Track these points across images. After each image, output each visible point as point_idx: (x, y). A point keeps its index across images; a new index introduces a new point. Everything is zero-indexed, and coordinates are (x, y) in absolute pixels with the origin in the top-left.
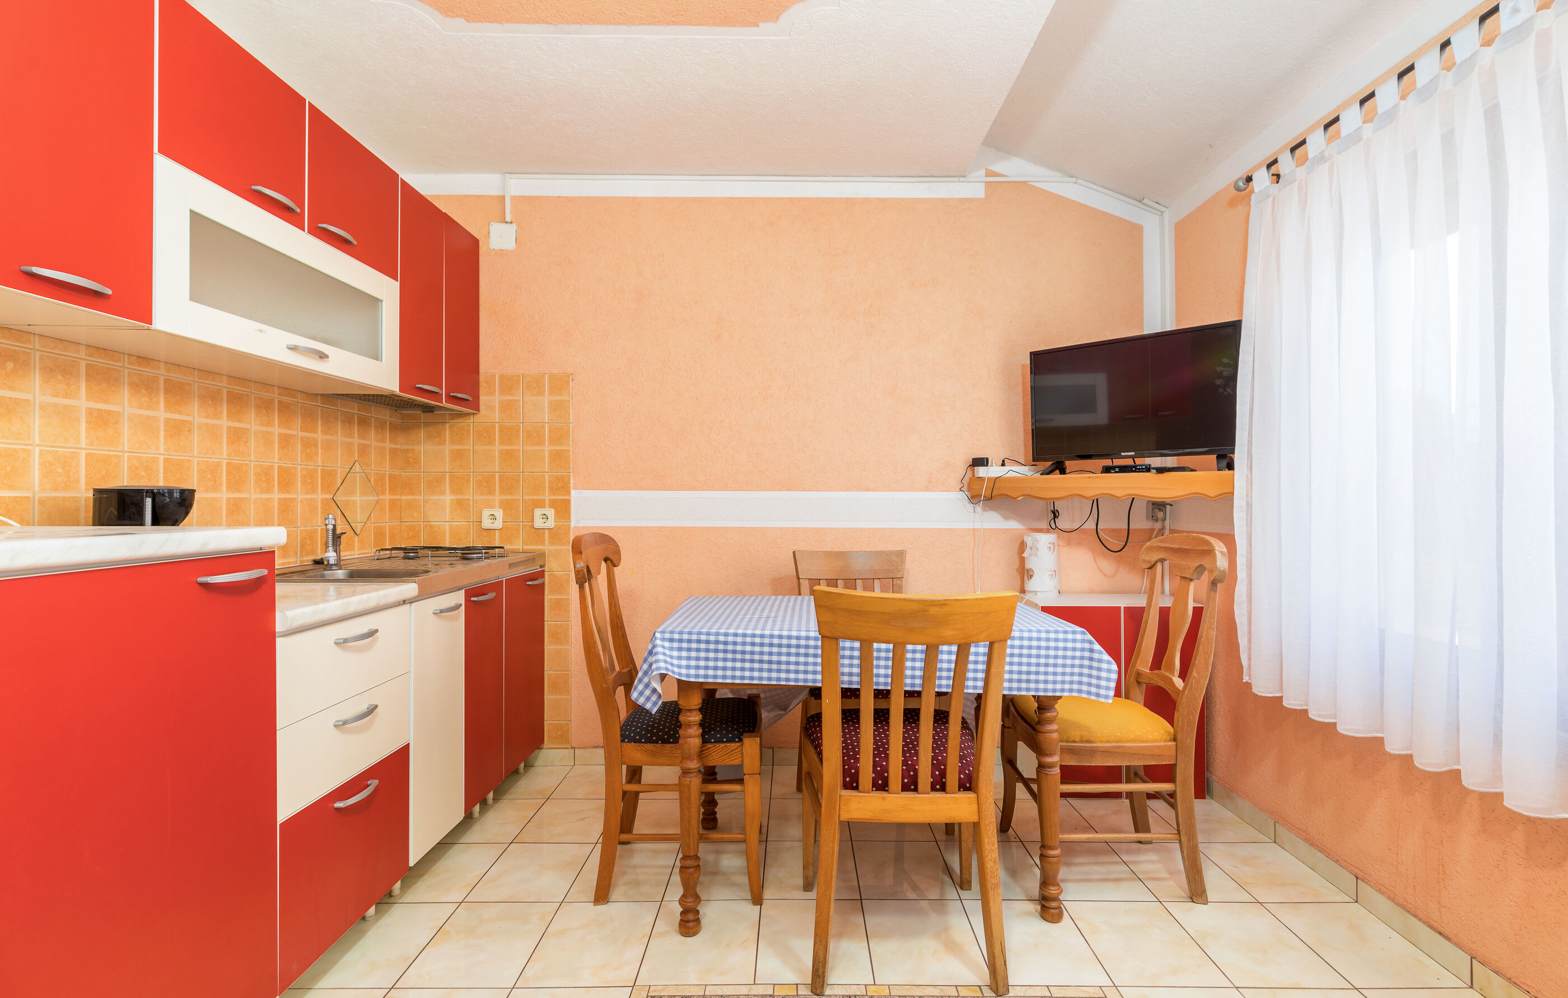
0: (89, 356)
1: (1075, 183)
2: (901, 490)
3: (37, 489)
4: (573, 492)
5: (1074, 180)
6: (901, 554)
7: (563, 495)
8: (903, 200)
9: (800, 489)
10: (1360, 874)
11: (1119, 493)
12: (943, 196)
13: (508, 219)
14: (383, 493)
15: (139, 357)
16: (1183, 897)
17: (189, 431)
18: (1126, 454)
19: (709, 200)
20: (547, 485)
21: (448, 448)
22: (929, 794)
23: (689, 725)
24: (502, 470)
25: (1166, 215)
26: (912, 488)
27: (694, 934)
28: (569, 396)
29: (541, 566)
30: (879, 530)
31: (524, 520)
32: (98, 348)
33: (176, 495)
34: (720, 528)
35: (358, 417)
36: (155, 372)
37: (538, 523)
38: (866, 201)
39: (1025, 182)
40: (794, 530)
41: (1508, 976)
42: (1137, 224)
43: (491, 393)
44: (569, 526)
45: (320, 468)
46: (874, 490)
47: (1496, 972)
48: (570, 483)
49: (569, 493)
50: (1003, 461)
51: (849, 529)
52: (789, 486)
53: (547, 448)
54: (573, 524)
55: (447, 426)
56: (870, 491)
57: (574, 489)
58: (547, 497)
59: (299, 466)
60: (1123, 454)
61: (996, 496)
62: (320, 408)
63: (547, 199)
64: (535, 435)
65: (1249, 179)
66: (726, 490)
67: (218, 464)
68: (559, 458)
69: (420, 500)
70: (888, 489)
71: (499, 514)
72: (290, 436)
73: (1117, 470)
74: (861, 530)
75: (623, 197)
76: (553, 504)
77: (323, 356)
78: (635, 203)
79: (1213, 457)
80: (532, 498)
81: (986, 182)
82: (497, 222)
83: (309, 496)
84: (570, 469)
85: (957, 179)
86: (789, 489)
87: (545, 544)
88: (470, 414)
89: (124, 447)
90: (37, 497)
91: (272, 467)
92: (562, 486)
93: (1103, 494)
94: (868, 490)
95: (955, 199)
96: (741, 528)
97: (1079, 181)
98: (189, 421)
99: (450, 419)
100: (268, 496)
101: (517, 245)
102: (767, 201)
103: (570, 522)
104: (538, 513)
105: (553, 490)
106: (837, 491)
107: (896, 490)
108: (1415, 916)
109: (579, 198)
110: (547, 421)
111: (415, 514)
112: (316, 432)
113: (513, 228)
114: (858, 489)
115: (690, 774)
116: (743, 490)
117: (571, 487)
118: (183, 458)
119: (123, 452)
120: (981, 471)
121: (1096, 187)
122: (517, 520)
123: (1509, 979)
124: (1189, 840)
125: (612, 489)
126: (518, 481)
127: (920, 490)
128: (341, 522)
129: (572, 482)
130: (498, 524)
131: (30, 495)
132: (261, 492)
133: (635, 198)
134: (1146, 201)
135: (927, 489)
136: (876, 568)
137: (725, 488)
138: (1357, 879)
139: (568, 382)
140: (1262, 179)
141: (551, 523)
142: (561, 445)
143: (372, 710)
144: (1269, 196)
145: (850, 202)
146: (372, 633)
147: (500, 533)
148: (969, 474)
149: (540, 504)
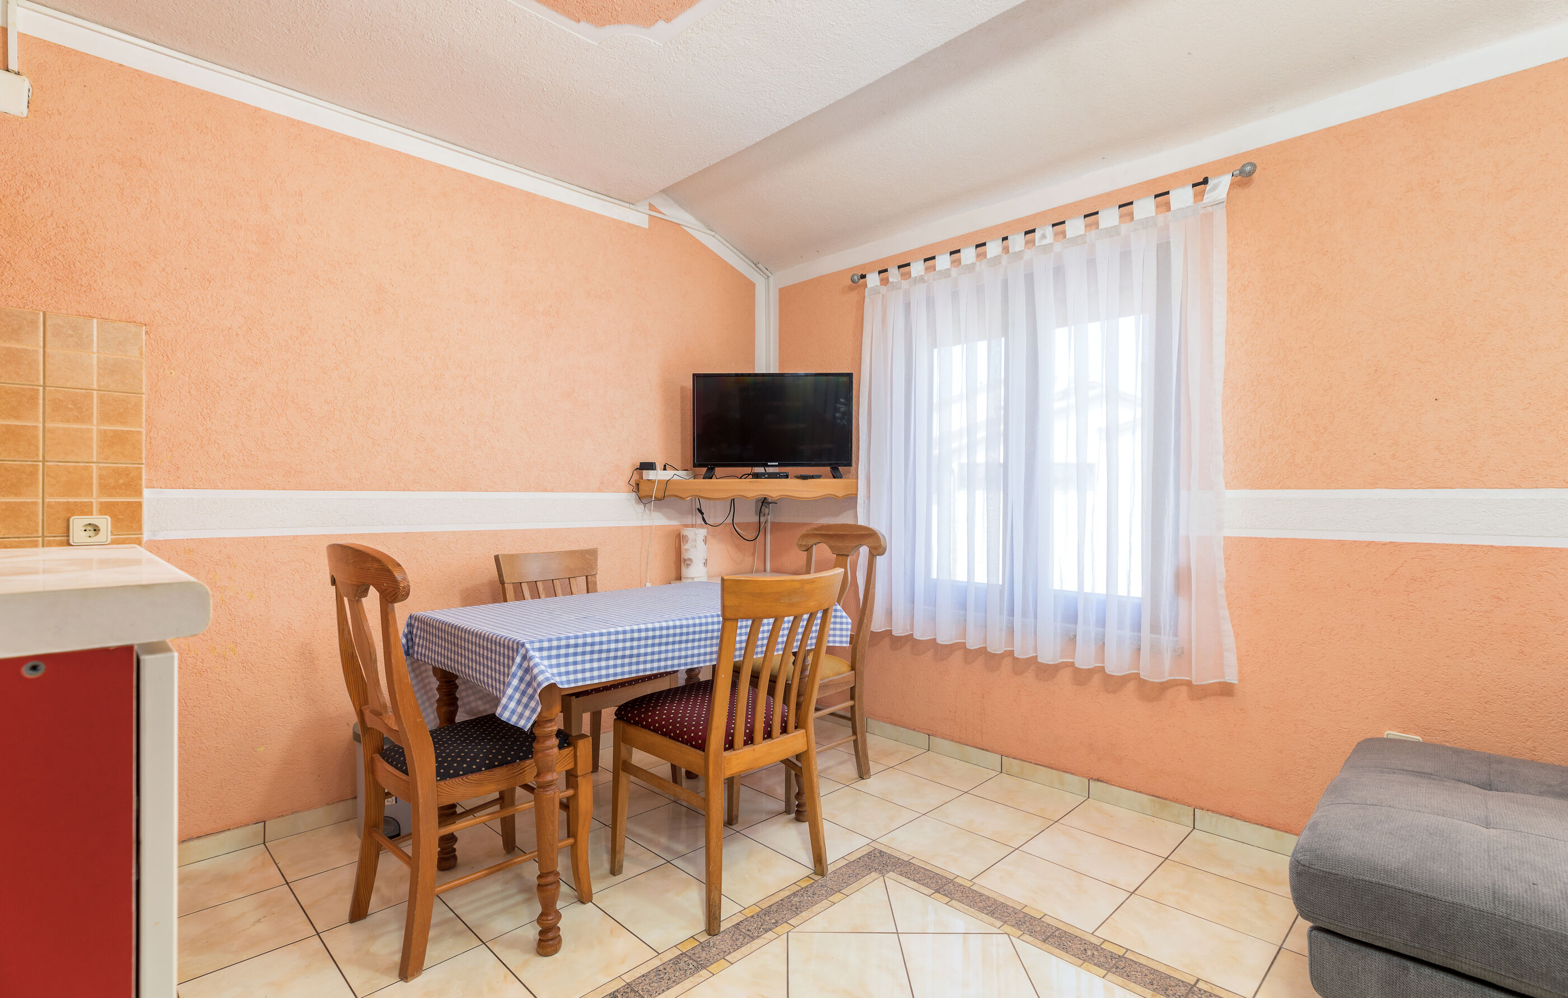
1: (713, 236)
4: (146, 493)
5: (713, 234)
6: (593, 553)
7: (127, 496)
8: (581, 209)
9: (477, 490)
10: (930, 732)
11: (750, 495)
12: (615, 217)
13: (13, 65)
16: (856, 779)
18: (771, 464)
19: (367, 145)
20: (95, 481)
22: (779, 737)
23: (548, 737)
25: (771, 279)
26: (587, 490)
27: (556, 951)
30: (556, 530)
31: (46, 534)
37: (78, 538)
38: (546, 201)
39: (679, 224)
40: (469, 534)
41: (1020, 758)
42: (752, 282)
44: (139, 540)
46: (552, 490)
47: (1014, 758)
48: (140, 480)
49: (139, 493)
50: (665, 466)
52: (464, 486)
53: (95, 427)
54: (147, 537)
57: (147, 487)
58: (95, 499)
60: (769, 464)
61: (667, 496)
63: (98, 61)
64: (70, 406)
65: (863, 277)
68: (120, 442)
70: (565, 490)
73: (766, 476)
74: (539, 531)
75: (239, 103)
76: (106, 509)
78: (257, 117)
79: (828, 469)
80: (65, 500)
81: (650, 215)
84: (140, 458)
85: (627, 205)
86: (464, 490)
92: (125, 483)
93: (739, 495)
94: (546, 490)
95: (624, 222)
97: (717, 236)
101: (29, 111)
102: (441, 168)
103: (142, 534)
104: (75, 522)
105: (105, 488)
106: (516, 491)
107: (572, 491)
108: (967, 745)
109: (161, 80)
110: (95, 386)
113: (24, 84)
115: (551, 787)
116: (409, 490)
117: (144, 485)
120: (650, 475)
121: (728, 245)
122: (32, 533)
123: (1021, 760)
124: (862, 737)
125: (216, 487)
127: (594, 491)
129: (144, 477)
133: (257, 110)
134: (760, 265)
135: (599, 490)
136: (571, 567)
138: (929, 736)
140: (873, 280)
141: (104, 537)
142: (123, 423)
144: (880, 293)
145: (530, 198)
148: (636, 477)
149: (85, 509)
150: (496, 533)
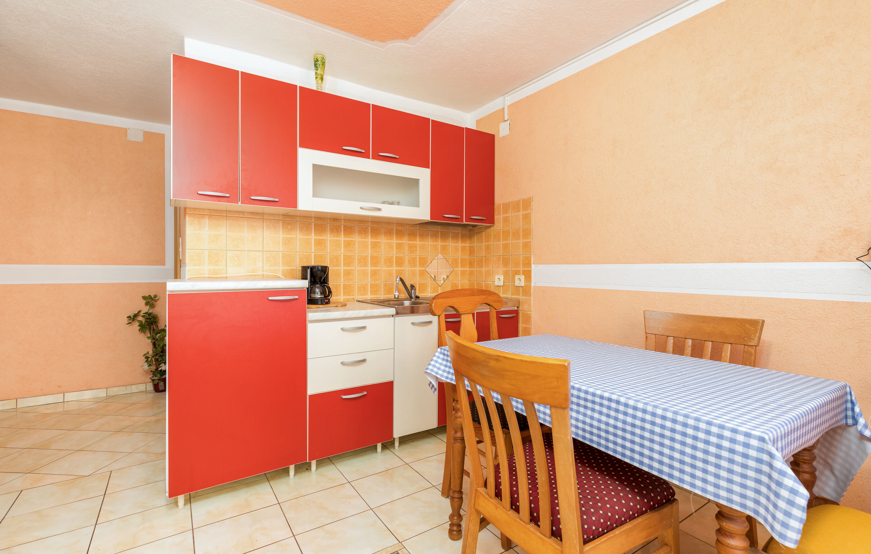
0: (315, 221)
2: (782, 261)
3: (298, 266)
4: (533, 266)
7: (528, 268)
13: (506, 119)
14: (457, 267)
15: (333, 219)
17: (354, 244)
20: (521, 262)
21: (484, 244)
23: (457, 410)
24: (503, 254)
26: (797, 259)
28: (531, 210)
29: (518, 307)
30: (754, 298)
31: (512, 282)
32: (318, 218)
33: (320, 268)
34: (614, 290)
35: (441, 233)
36: (340, 223)
37: (517, 283)
43: (499, 214)
44: (530, 285)
45: (418, 257)
46: (750, 261)
48: (531, 261)
49: (530, 267)
51: (722, 296)
52: (666, 259)
53: (521, 241)
54: (533, 285)
55: (484, 233)
56: (745, 262)
57: (534, 264)
58: (521, 269)
59: (407, 256)
62: (418, 230)
63: (523, 100)
64: (516, 234)
66: (618, 264)
67: (367, 256)
68: (527, 246)
69: (475, 270)
70: (767, 260)
71: (502, 278)
72: (402, 243)
75: (558, 82)
76: (524, 273)
77: (379, 210)
80: (514, 269)
82: (502, 122)
83: (412, 269)
84: (531, 252)
86: (666, 262)
87: (520, 295)
88: (492, 226)
89: (328, 251)
90: (298, 269)
91: (392, 257)
92: (528, 263)
96: (628, 291)
98: (354, 240)
99: (485, 230)
100: (391, 268)
101: (509, 132)
103: (531, 283)
104: (517, 277)
105: (524, 265)
106: (710, 262)
109: (537, 93)
110: (521, 226)
111: (473, 277)
112: (416, 241)
113: (508, 123)
114: (732, 261)
115: (457, 440)
116: (630, 263)
117: (532, 263)
118: (351, 254)
119: (328, 253)
122: (509, 281)
126: (509, 260)
127: (807, 260)
128: (430, 280)
129: (532, 260)
130: (501, 284)
131: (295, 268)
132: (387, 267)
135: (817, 259)
136: (727, 333)
137: (617, 262)
139: (530, 202)
141: (523, 284)
142: (527, 239)
143: (364, 361)
146: (364, 328)
147: (502, 288)
149: (517, 273)
150: (692, 296)
